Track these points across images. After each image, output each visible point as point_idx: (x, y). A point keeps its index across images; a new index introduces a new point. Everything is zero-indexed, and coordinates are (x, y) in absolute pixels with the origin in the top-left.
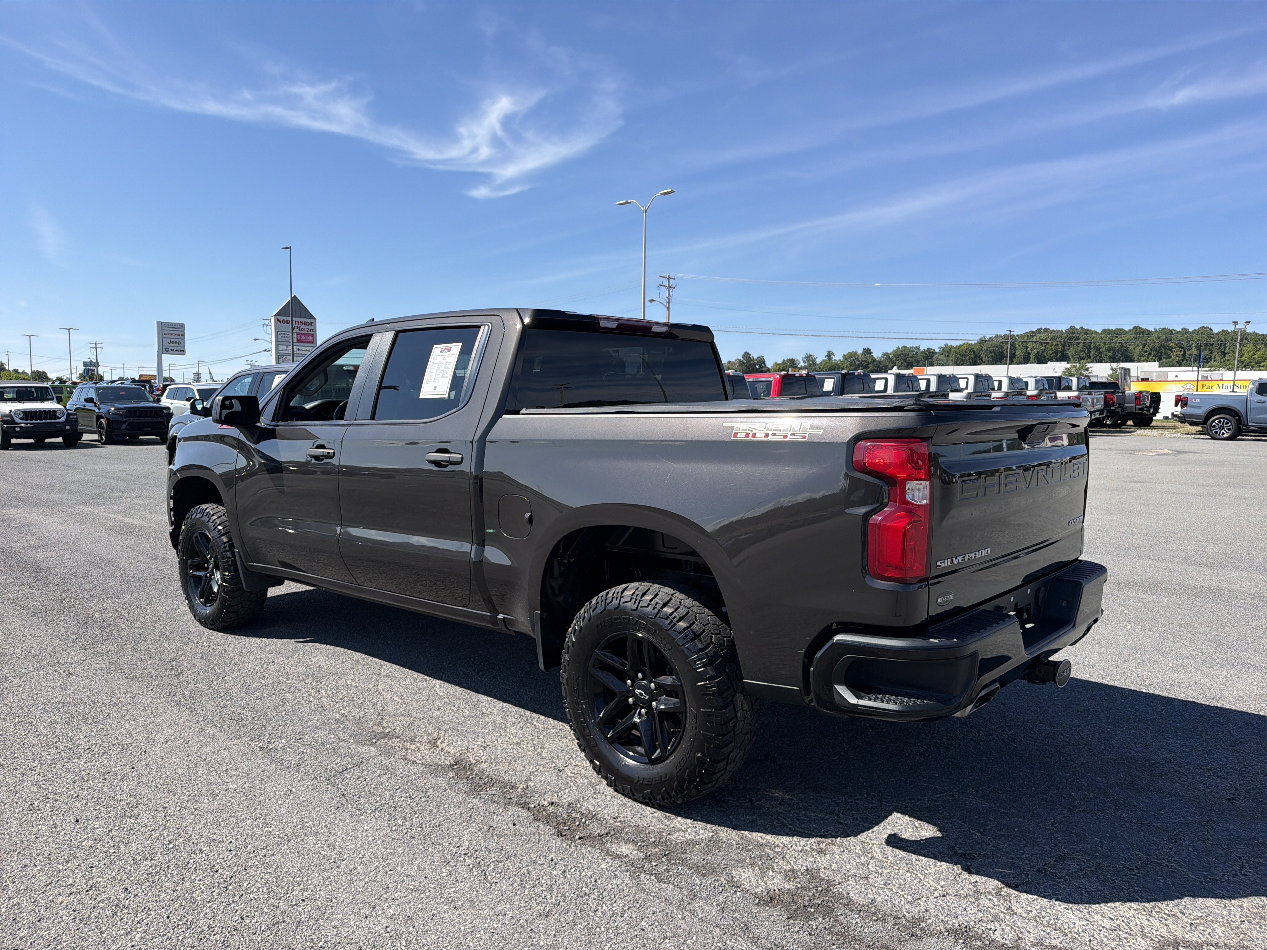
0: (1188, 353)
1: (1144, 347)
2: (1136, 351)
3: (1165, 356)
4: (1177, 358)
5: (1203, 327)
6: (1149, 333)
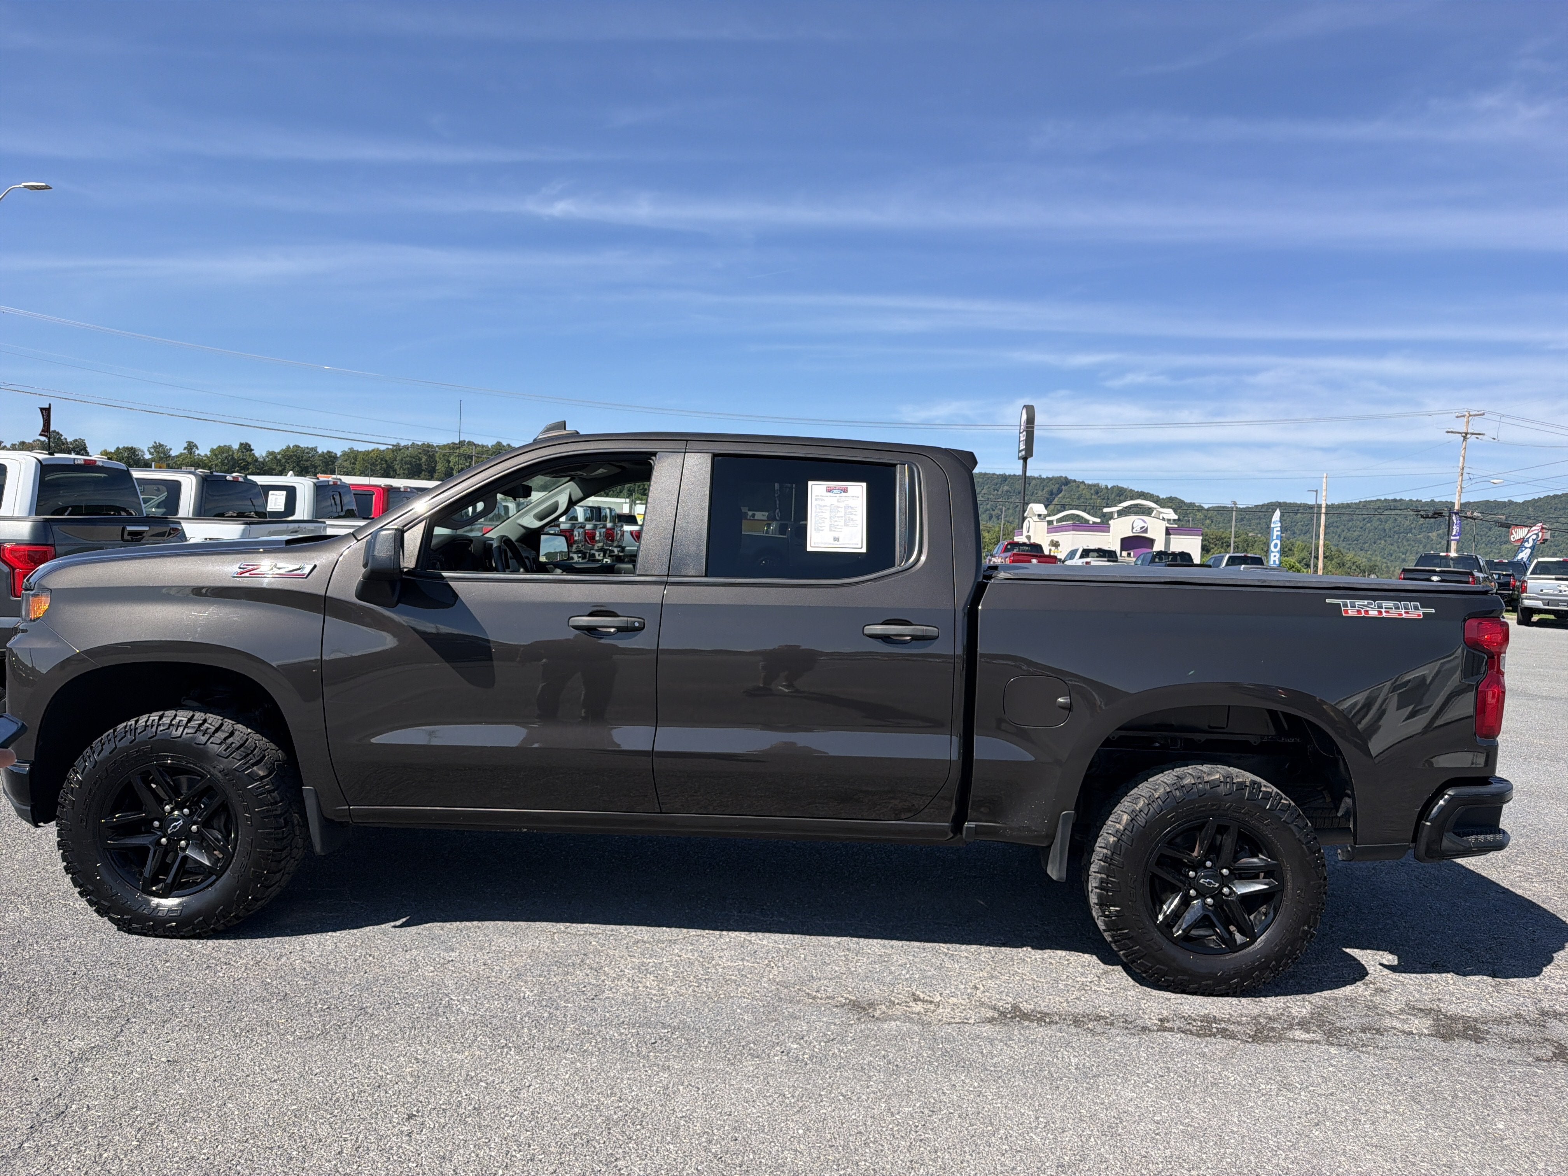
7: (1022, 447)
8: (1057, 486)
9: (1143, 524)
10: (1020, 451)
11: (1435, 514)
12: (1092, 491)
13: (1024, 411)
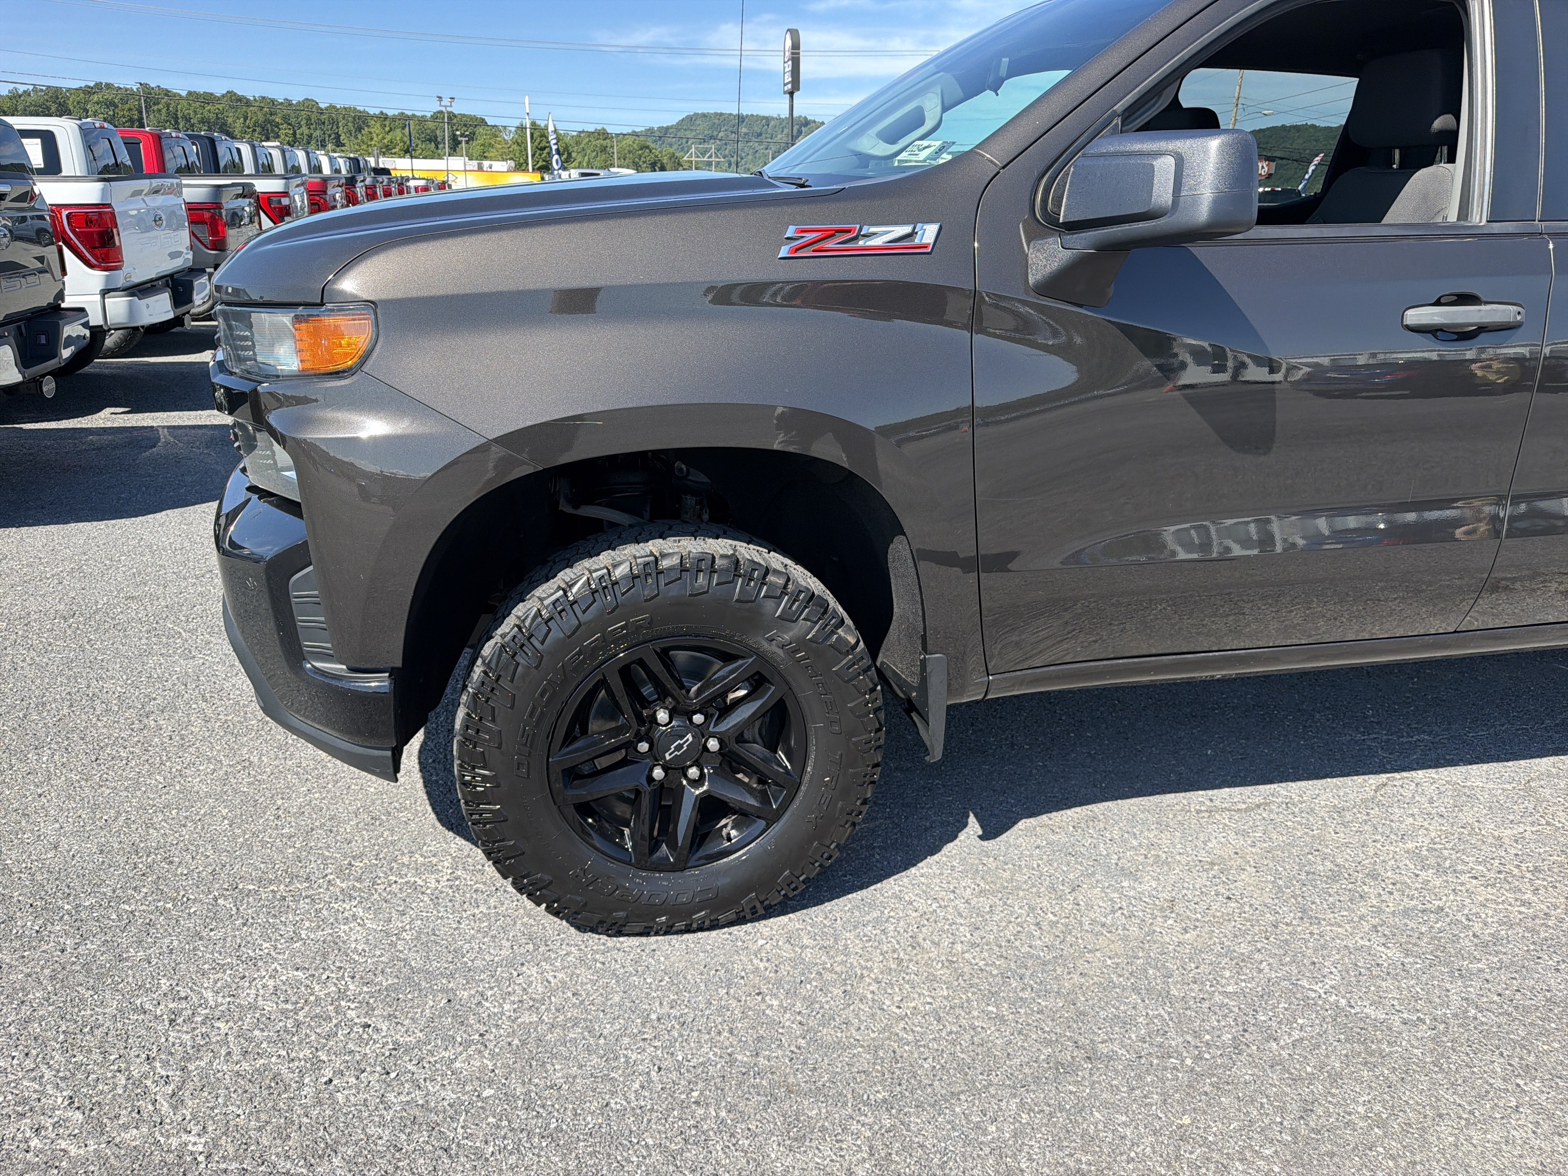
0: (298, 132)
1: (245, 121)
2: (237, 125)
3: (272, 135)
4: (287, 139)
5: (307, 99)
6: (248, 103)
7: (788, 79)
10: (785, 85)
13: (788, 36)
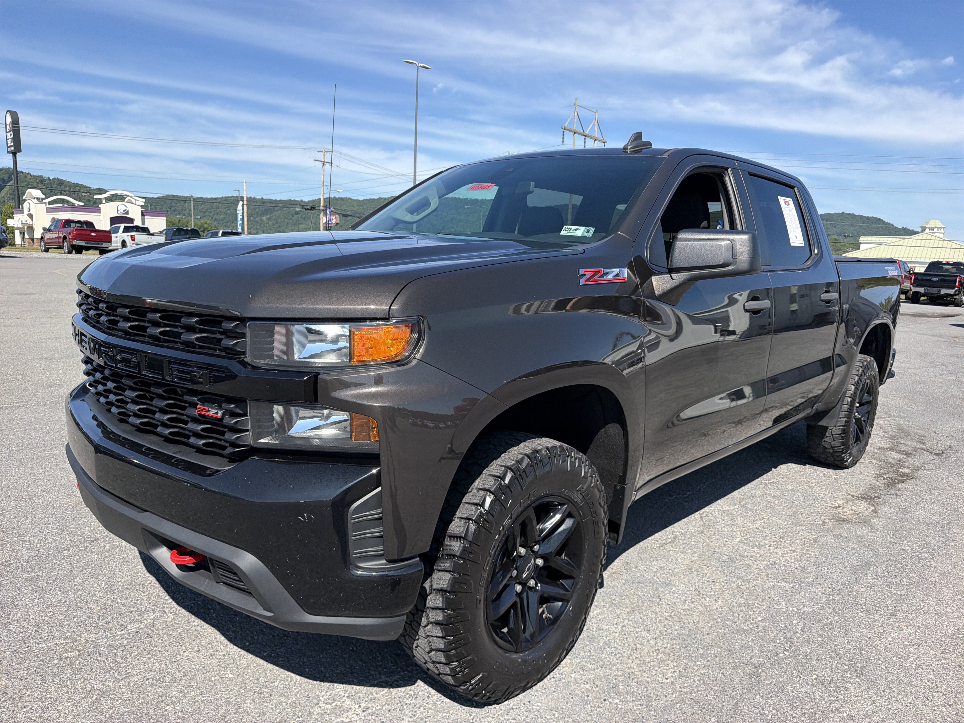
7: (10, 143)
8: (7, 175)
9: (125, 208)
10: (8, 147)
11: (312, 208)
12: (38, 181)
13: (8, 116)
